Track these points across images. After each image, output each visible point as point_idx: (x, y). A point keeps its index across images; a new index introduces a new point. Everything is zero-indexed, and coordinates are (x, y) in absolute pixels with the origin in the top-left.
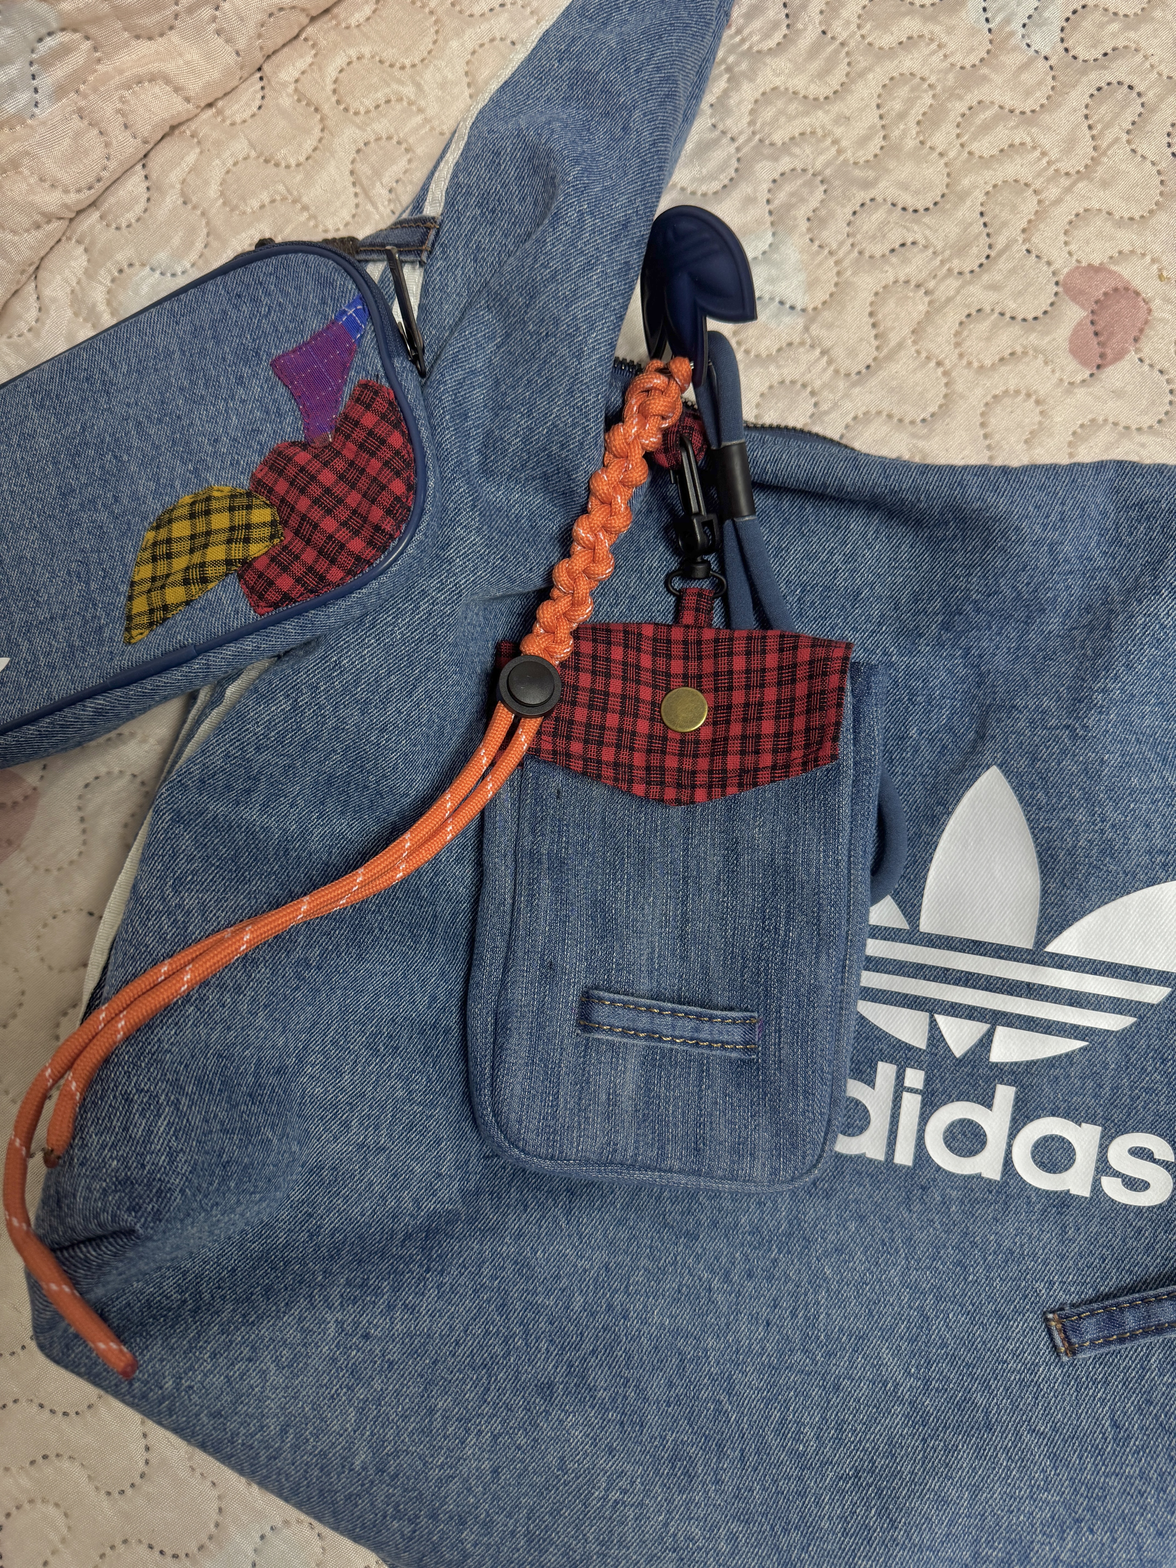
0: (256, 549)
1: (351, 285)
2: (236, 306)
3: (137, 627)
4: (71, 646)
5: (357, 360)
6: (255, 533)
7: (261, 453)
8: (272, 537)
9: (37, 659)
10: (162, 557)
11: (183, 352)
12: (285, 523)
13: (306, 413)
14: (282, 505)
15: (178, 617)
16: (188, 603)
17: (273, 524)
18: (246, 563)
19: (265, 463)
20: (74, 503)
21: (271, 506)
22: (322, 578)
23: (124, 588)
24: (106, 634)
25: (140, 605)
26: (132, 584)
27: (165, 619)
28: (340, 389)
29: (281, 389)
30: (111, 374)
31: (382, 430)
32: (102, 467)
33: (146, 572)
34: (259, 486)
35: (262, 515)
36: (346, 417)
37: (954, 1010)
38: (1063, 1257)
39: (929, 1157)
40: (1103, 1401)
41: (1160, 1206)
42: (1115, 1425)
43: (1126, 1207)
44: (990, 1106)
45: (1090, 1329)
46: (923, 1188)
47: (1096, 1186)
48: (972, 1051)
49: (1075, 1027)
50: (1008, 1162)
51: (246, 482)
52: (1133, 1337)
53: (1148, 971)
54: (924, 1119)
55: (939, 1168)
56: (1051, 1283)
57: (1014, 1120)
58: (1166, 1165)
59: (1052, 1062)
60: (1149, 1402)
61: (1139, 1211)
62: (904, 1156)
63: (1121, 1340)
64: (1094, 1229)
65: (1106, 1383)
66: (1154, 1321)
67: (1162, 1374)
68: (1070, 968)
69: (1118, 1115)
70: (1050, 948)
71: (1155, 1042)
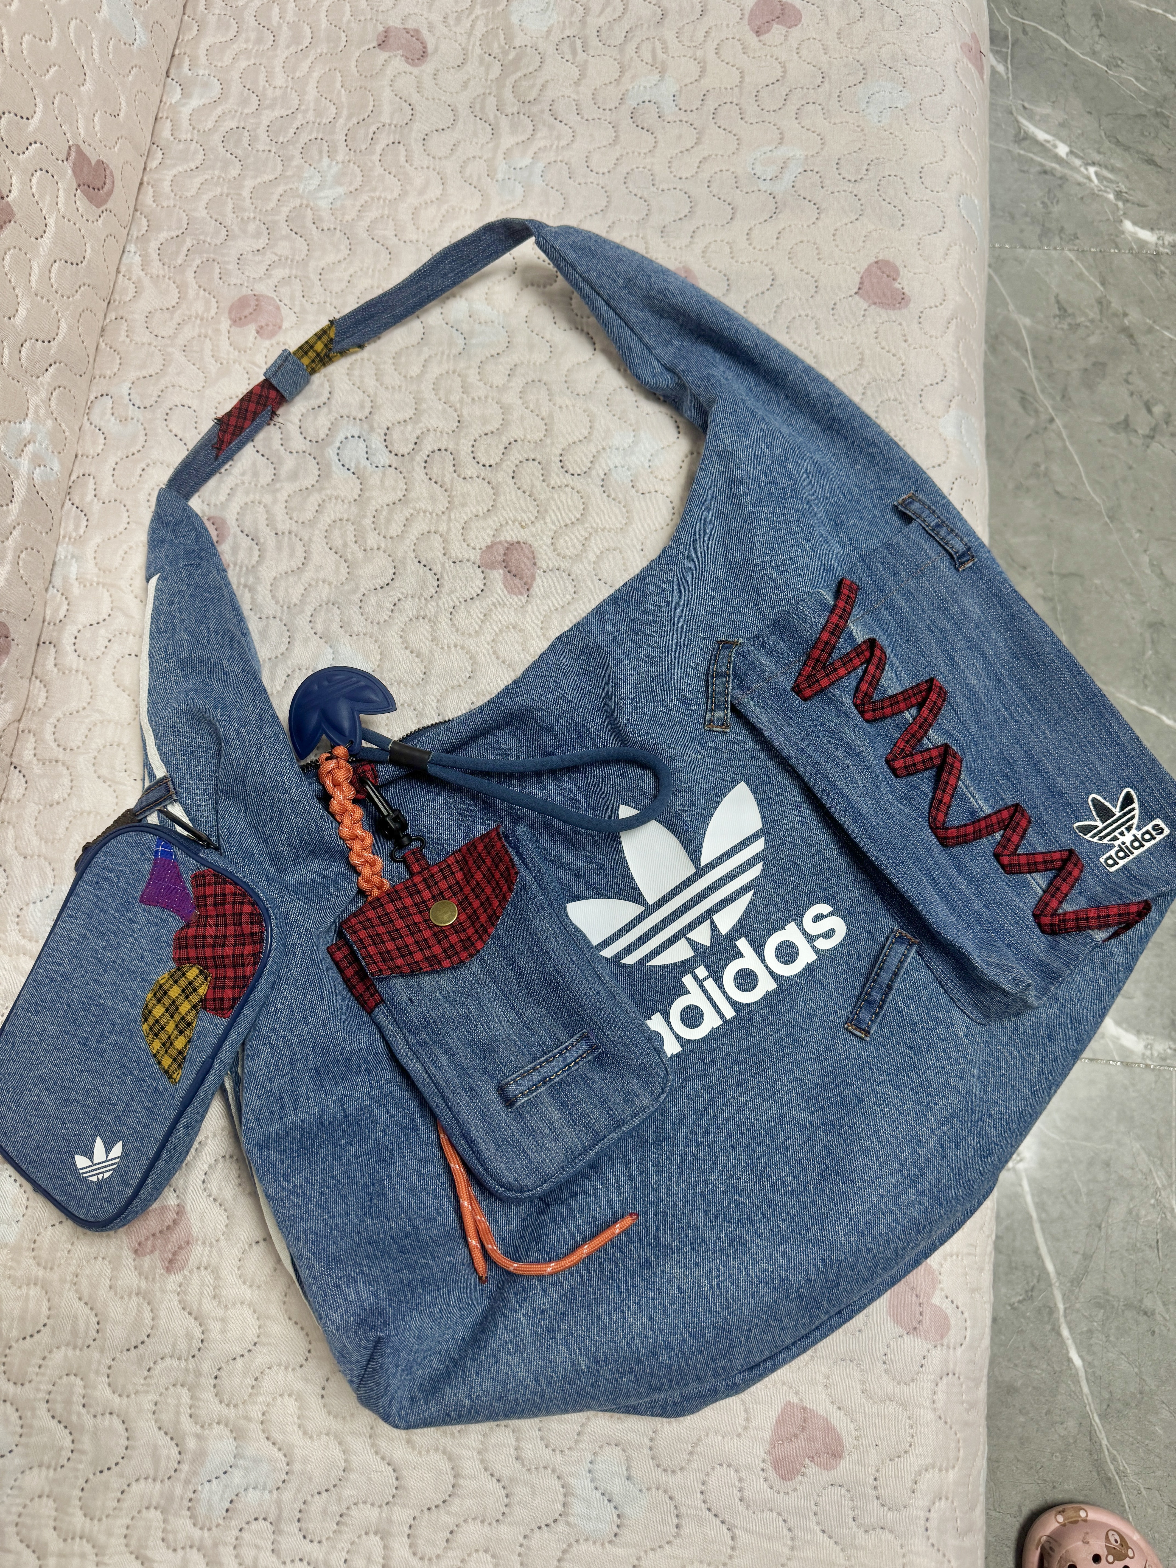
0: (202, 991)
1: (150, 837)
2: (100, 889)
3: (173, 1073)
4: (148, 1109)
5: (182, 868)
6: (196, 984)
7: (169, 946)
8: (206, 979)
9: (135, 1130)
10: (160, 1031)
11: (91, 930)
12: (206, 967)
13: (177, 911)
14: (198, 961)
15: (188, 1052)
16: (189, 1041)
17: (201, 972)
18: (203, 1001)
19: (175, 948)
20: (93, 1043)
21: (194, 965)
22: (244, 977)
23: (152, 1061)
24: (161, 1088)
25: (167, 1062)
26: (155, 1056)
27: (184, 1058)
28: (184, 888)
29: (155, 909)
30: (62, 968)
31: (219, 889)
32: (94, 1015)
33: (157, 1044)
34: (179, 961)
35: (193, 973)
36: (198, 897)
37: (692, 926)
38: (830, 996)
39: (740, 1003)
40: (898, 1043)
41: (847, 934)
42: (911, 1048)
43: (835, 948)
44: (742, 956)
45: (866, 1016)
46: (750, 1020)
47: (816, 950)
48: (713, 937)
49: (742, 888)
50: (773, 974)
51: (173, 965)
52: (884, 1001)
53: (748, 838)
54: (721, 987)
55: (748, 1005)
56: (836, 1011)
57: (757, 953)
58: (831, 914)
59: (747, 912)
60: (915, 1024)
61: (841, 945)
62: (729, 1013)
63: (881, 1008)
64: (831, 970)
65: (892, 1033)
66: (884, 986)
67: (909, 1007)
68: (717, 865)
69: (794, 910)
70: (703, 864)
71: (778, 865)
